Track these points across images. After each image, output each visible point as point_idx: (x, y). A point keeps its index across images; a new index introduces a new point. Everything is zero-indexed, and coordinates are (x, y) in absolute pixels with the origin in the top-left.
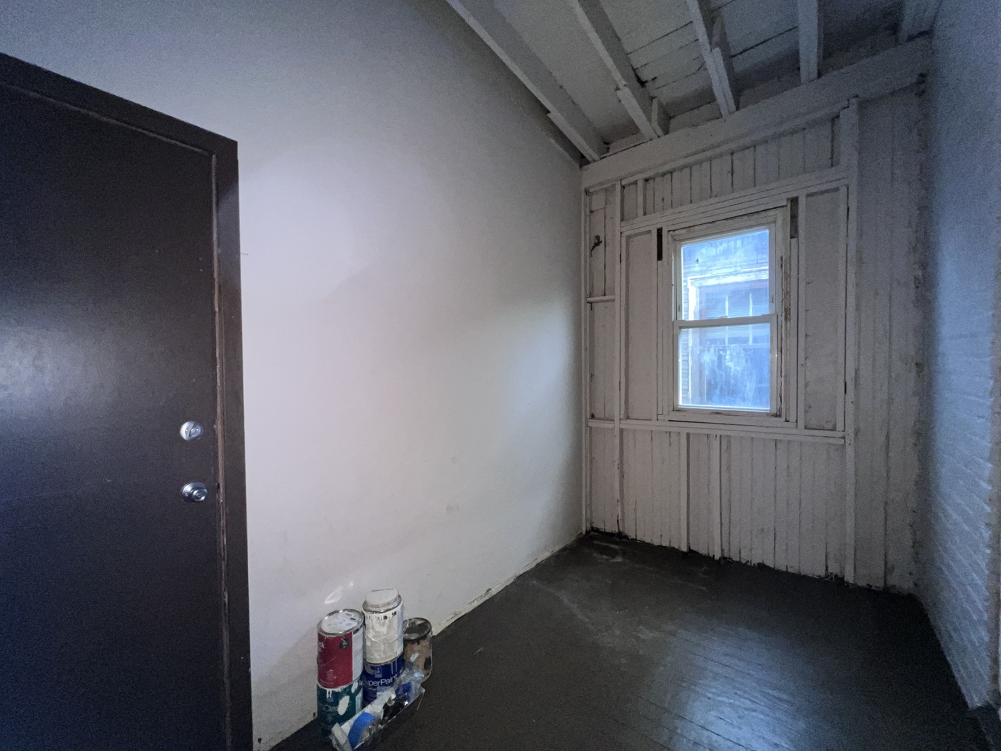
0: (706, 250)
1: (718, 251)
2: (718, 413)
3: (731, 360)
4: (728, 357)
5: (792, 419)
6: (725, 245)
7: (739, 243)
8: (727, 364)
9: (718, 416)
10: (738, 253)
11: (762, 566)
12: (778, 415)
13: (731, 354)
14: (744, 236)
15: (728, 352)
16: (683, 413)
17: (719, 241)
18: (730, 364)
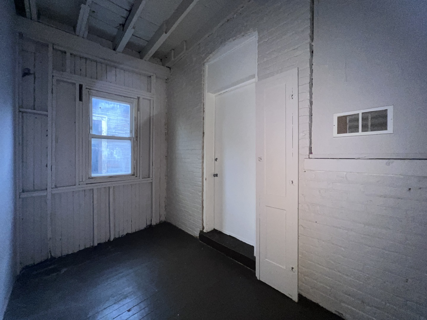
0: (104, 104)
1: (110, 107)
2: (111, 177)
3: (116, 153)
4: (115, 153)
5: (138, 176)
6: (112, 105)
7: (118, 106)
8: (114, 156)
9: (111, 178)
10: (118, 110)
11: (127, 234)
12: (133, 175)
13: (116, 151)
14: (121, 104)
15: (115, 151)
16: (94, 179)
17: (110, 102)
18: (116, 156)
